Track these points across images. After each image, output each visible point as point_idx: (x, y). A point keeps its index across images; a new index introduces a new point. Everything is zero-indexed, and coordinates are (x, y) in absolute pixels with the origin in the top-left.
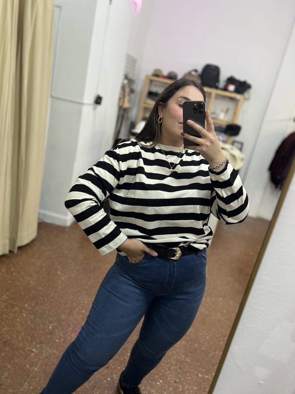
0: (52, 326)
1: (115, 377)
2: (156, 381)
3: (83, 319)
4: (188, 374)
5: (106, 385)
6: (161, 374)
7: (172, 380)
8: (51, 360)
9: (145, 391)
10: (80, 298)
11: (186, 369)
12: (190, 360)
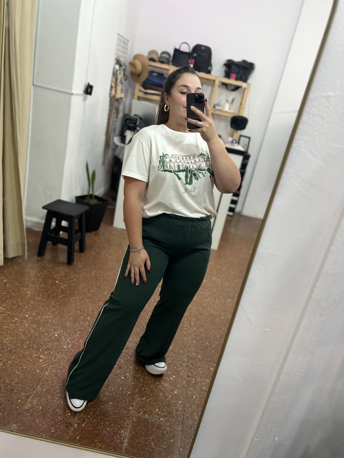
0: (58, 334)
1: (128, 376)
2: (169, 376)
3: (89, 325)
4: (200, 369)
5: (120, 383)
6: (174, 370)
7: (185, 375)
8: (62, 364)
9: (159, 386)
10: (84, 306)
11: (198, 364)
12: (201, 356)
